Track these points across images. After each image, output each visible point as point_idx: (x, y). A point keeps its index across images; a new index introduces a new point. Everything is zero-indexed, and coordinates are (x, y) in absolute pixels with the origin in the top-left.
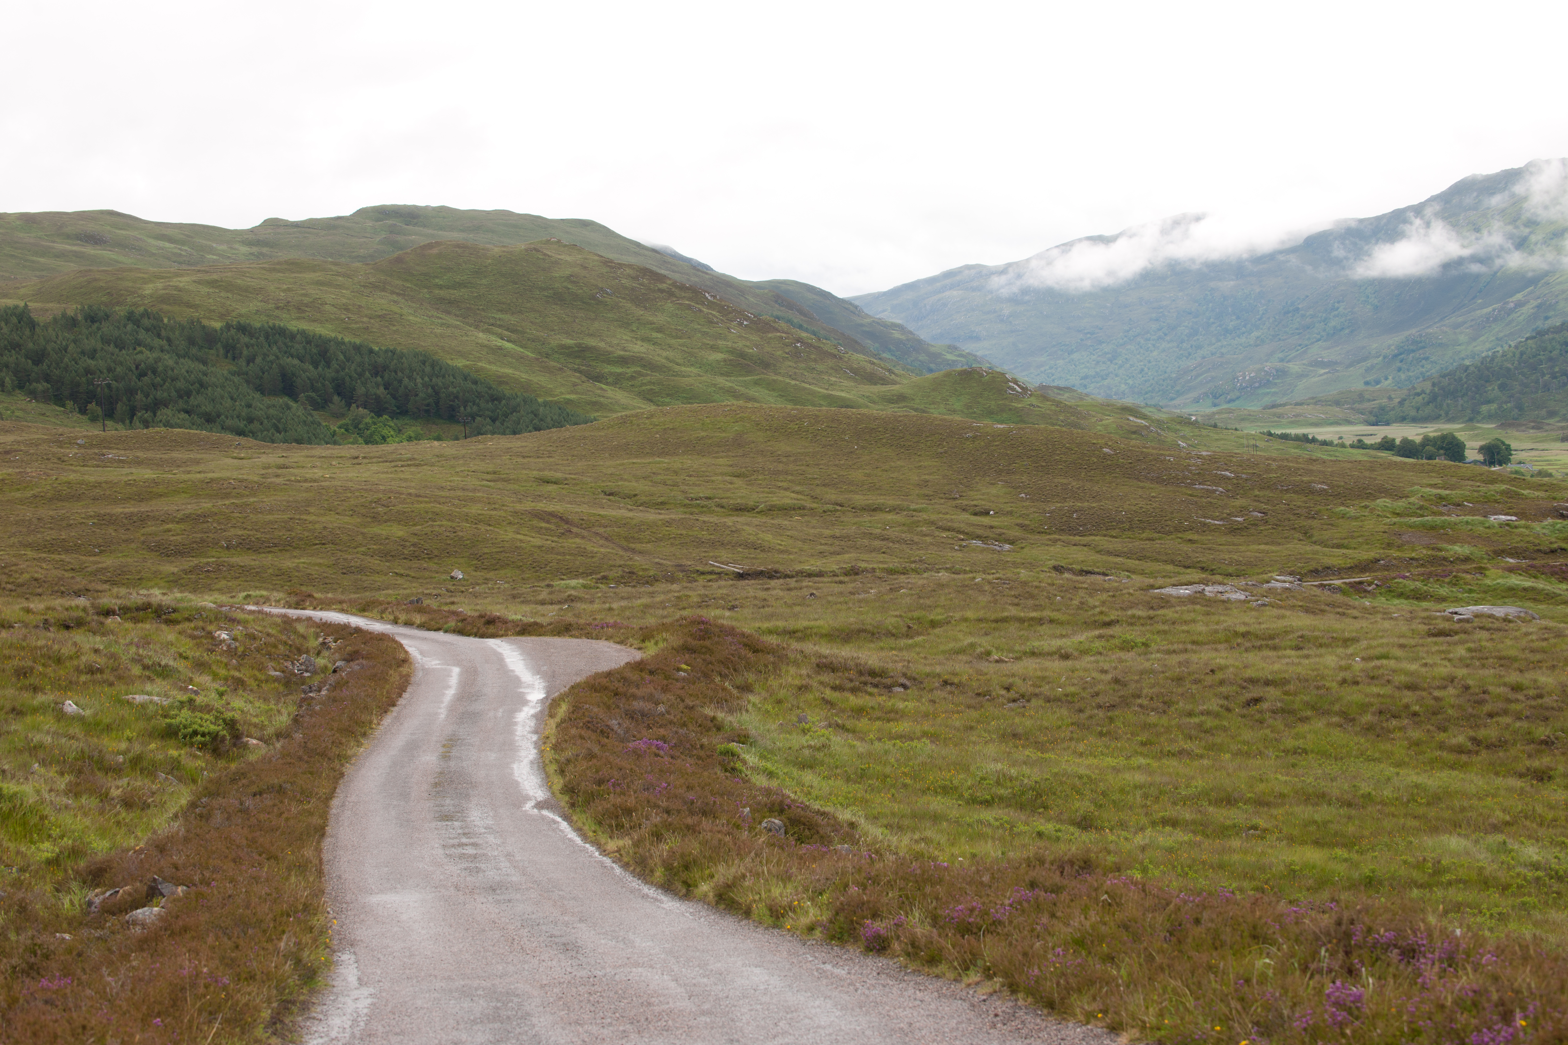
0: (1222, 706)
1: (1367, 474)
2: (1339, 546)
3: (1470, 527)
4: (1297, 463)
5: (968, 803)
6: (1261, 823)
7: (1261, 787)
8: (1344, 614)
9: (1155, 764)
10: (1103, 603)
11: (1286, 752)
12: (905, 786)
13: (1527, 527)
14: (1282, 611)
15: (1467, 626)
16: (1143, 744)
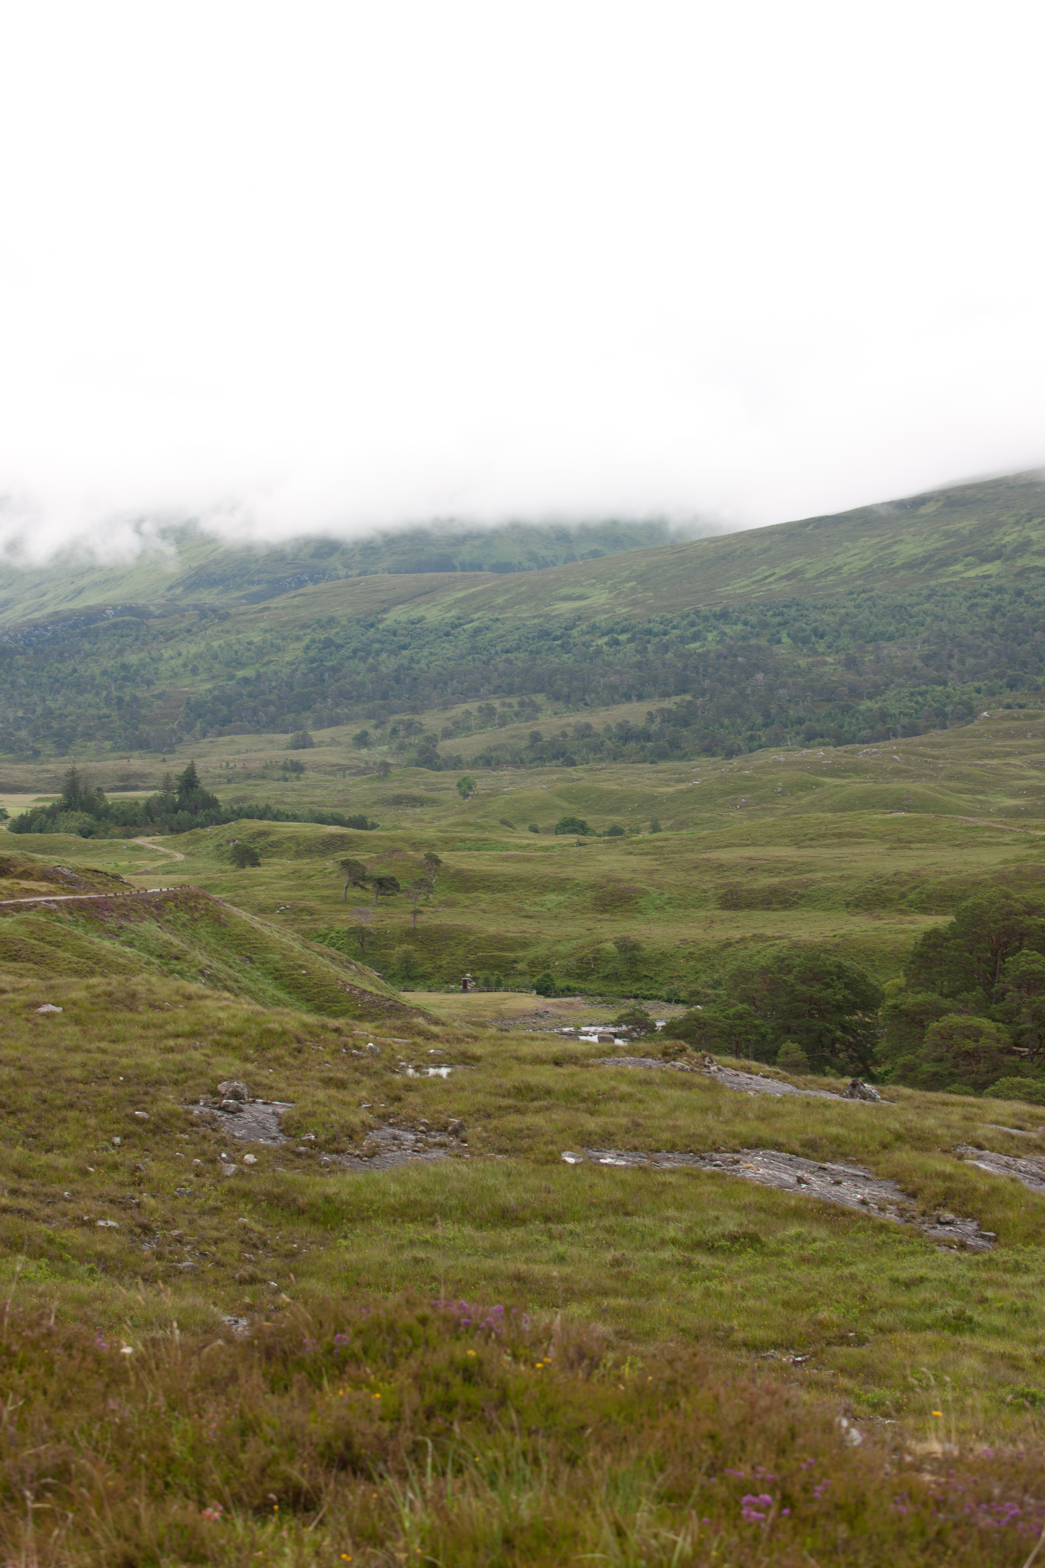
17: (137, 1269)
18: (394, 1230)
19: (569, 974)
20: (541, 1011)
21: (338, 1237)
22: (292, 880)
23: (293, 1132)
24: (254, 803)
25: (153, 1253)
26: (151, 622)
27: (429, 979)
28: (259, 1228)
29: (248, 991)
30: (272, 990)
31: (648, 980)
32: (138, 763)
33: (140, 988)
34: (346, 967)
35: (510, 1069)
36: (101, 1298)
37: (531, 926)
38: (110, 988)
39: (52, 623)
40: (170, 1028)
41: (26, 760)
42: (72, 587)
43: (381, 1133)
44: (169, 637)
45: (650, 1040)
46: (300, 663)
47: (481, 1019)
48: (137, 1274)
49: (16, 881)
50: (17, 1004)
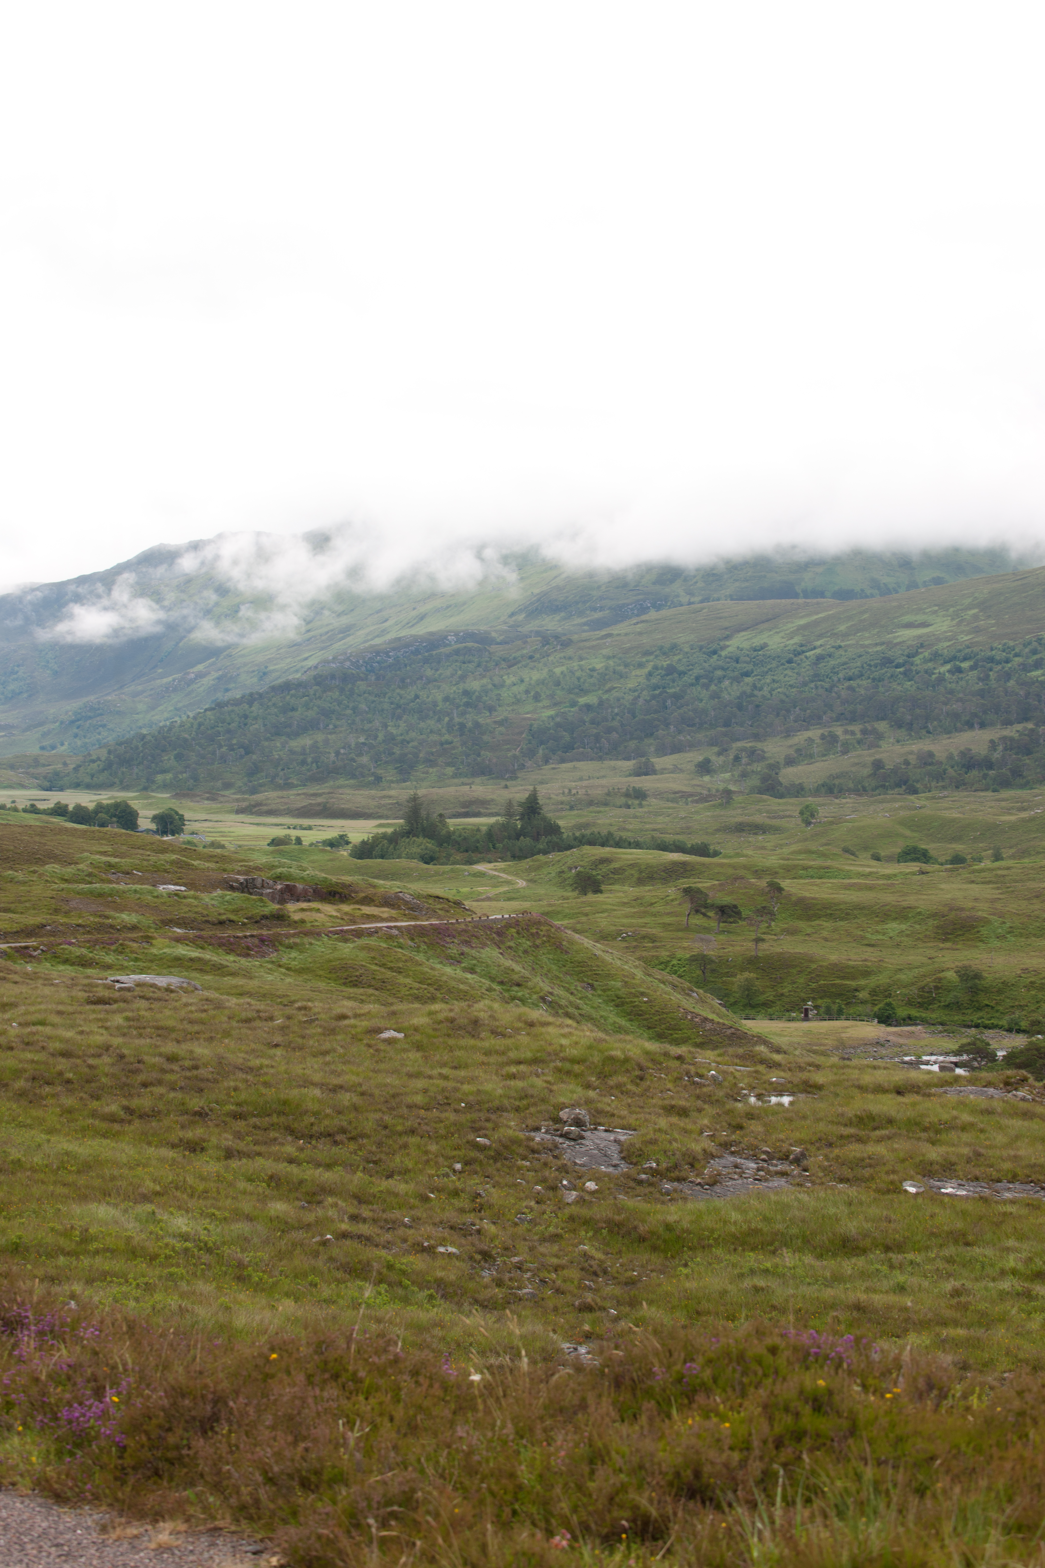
1: (37, 839)
2: (6, 910)
3: (138, 896)
8: (5, 978)
13: (196, 898)
15: (129, 994)
17: (476, 1295)
18: (734, 1258)
19: (910, 1003)
20: (882, 1040)
21: (679, 1265)
22: (634, 907)
23: (634, 1160)
24: (596, 830)
25: (493, 1280)
26: (493, 648)
27: (771, 1007)
28: (599, 1255)
29: (590, 1018)
30: (613, 1017)
31: (989, 1009)
32: (480, 789)
33: (482, 1014)
34: (688, 995)
35: (852, 1098)
36: (440, 1324)
37: (871, 955)
38: (452, 1014)
39: (394, 649)
40: (513, 1055)
41: (368, 785)
42: (414, 613)
43: (723, 1161)
44: (511, 663)
45: (991, 1069)
46: (642, 690)
47: (822, 1048)
48: (476, 1301)
49: (357, 906)
50: (359, 1030)
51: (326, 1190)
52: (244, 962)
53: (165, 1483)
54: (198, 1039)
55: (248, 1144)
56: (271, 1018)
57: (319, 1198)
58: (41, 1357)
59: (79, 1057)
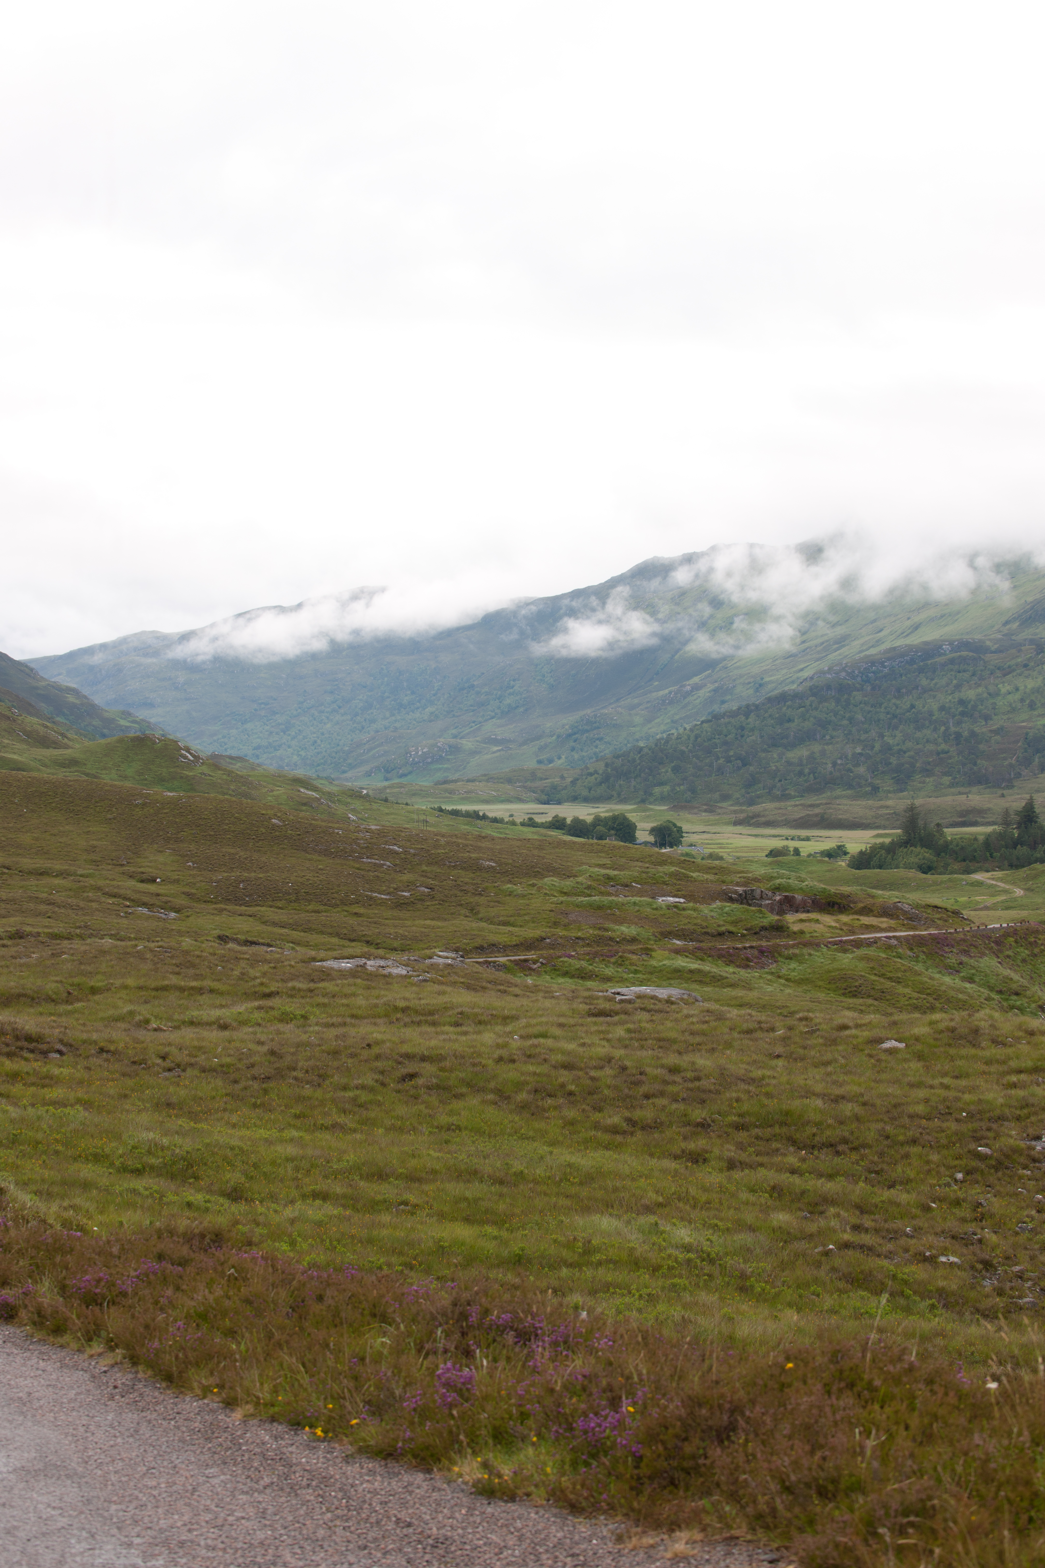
0: (377, 1081)
1: (536, 852)
2: (505, 924)
3: (637, 908)
4: (466, 839)
5: (119, 1171)
6: (412, 1198)
7: (413, 1163)
8: (505, 992)
9: (307, 1137)
10: (264, 974)
11: (440, 1128)
12: (57, 1152)
13: (695, 910)
14: (443, 988)
15: (629, 1006)
16: (297, 1117)
17: (978, 1305)
25: (994, 1289)
26: (988, 657)
32: (976, 798)
33: (983, 1023)
36: (942, 1334)
38: (952, 1024)
39: (889, 659)
40: (1013, 1064)
41: (865, 796)
42: (908, 623)
44: (1007, 672)
48: (978, 1310)
49: (856, 917)
50: (860, 1040)
51: (828, 1200)
52: (743, 973)
53: (681, 1493)
54: (699, 1050)
55: (750, 1155)
56: (773, 1029)
57: (821, 1208)
58: (556, 1368)
59: (581, 1069)
